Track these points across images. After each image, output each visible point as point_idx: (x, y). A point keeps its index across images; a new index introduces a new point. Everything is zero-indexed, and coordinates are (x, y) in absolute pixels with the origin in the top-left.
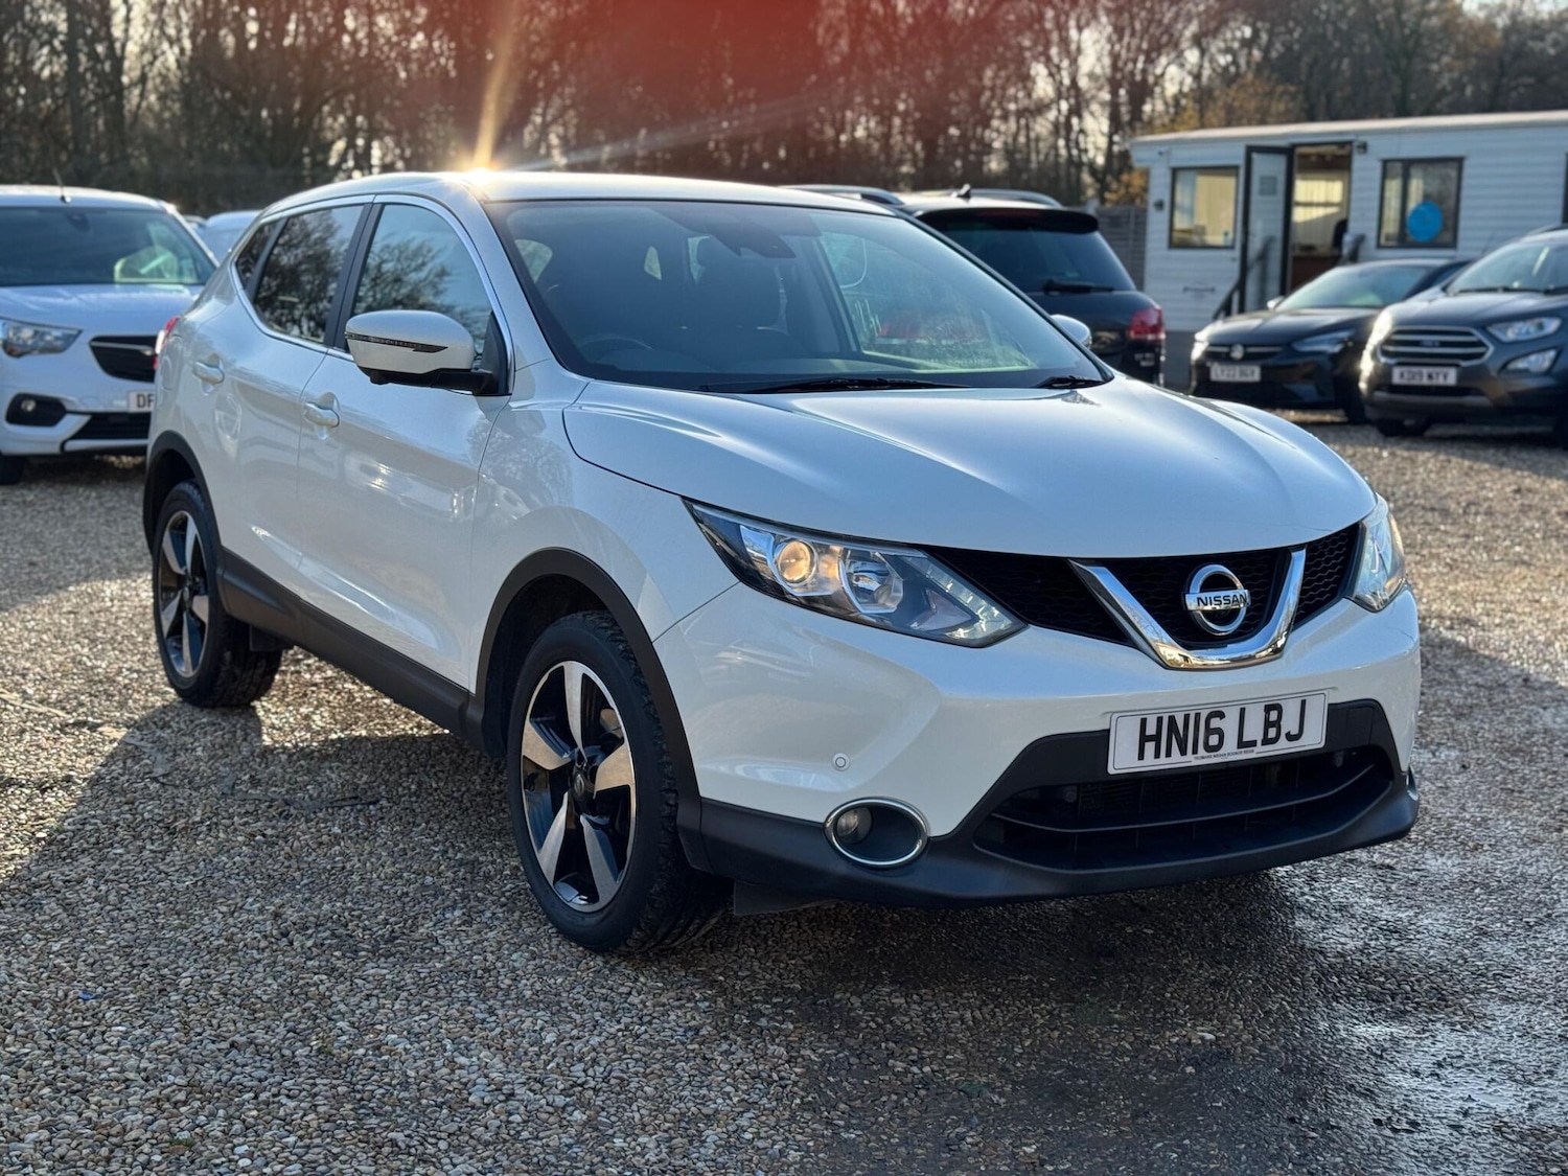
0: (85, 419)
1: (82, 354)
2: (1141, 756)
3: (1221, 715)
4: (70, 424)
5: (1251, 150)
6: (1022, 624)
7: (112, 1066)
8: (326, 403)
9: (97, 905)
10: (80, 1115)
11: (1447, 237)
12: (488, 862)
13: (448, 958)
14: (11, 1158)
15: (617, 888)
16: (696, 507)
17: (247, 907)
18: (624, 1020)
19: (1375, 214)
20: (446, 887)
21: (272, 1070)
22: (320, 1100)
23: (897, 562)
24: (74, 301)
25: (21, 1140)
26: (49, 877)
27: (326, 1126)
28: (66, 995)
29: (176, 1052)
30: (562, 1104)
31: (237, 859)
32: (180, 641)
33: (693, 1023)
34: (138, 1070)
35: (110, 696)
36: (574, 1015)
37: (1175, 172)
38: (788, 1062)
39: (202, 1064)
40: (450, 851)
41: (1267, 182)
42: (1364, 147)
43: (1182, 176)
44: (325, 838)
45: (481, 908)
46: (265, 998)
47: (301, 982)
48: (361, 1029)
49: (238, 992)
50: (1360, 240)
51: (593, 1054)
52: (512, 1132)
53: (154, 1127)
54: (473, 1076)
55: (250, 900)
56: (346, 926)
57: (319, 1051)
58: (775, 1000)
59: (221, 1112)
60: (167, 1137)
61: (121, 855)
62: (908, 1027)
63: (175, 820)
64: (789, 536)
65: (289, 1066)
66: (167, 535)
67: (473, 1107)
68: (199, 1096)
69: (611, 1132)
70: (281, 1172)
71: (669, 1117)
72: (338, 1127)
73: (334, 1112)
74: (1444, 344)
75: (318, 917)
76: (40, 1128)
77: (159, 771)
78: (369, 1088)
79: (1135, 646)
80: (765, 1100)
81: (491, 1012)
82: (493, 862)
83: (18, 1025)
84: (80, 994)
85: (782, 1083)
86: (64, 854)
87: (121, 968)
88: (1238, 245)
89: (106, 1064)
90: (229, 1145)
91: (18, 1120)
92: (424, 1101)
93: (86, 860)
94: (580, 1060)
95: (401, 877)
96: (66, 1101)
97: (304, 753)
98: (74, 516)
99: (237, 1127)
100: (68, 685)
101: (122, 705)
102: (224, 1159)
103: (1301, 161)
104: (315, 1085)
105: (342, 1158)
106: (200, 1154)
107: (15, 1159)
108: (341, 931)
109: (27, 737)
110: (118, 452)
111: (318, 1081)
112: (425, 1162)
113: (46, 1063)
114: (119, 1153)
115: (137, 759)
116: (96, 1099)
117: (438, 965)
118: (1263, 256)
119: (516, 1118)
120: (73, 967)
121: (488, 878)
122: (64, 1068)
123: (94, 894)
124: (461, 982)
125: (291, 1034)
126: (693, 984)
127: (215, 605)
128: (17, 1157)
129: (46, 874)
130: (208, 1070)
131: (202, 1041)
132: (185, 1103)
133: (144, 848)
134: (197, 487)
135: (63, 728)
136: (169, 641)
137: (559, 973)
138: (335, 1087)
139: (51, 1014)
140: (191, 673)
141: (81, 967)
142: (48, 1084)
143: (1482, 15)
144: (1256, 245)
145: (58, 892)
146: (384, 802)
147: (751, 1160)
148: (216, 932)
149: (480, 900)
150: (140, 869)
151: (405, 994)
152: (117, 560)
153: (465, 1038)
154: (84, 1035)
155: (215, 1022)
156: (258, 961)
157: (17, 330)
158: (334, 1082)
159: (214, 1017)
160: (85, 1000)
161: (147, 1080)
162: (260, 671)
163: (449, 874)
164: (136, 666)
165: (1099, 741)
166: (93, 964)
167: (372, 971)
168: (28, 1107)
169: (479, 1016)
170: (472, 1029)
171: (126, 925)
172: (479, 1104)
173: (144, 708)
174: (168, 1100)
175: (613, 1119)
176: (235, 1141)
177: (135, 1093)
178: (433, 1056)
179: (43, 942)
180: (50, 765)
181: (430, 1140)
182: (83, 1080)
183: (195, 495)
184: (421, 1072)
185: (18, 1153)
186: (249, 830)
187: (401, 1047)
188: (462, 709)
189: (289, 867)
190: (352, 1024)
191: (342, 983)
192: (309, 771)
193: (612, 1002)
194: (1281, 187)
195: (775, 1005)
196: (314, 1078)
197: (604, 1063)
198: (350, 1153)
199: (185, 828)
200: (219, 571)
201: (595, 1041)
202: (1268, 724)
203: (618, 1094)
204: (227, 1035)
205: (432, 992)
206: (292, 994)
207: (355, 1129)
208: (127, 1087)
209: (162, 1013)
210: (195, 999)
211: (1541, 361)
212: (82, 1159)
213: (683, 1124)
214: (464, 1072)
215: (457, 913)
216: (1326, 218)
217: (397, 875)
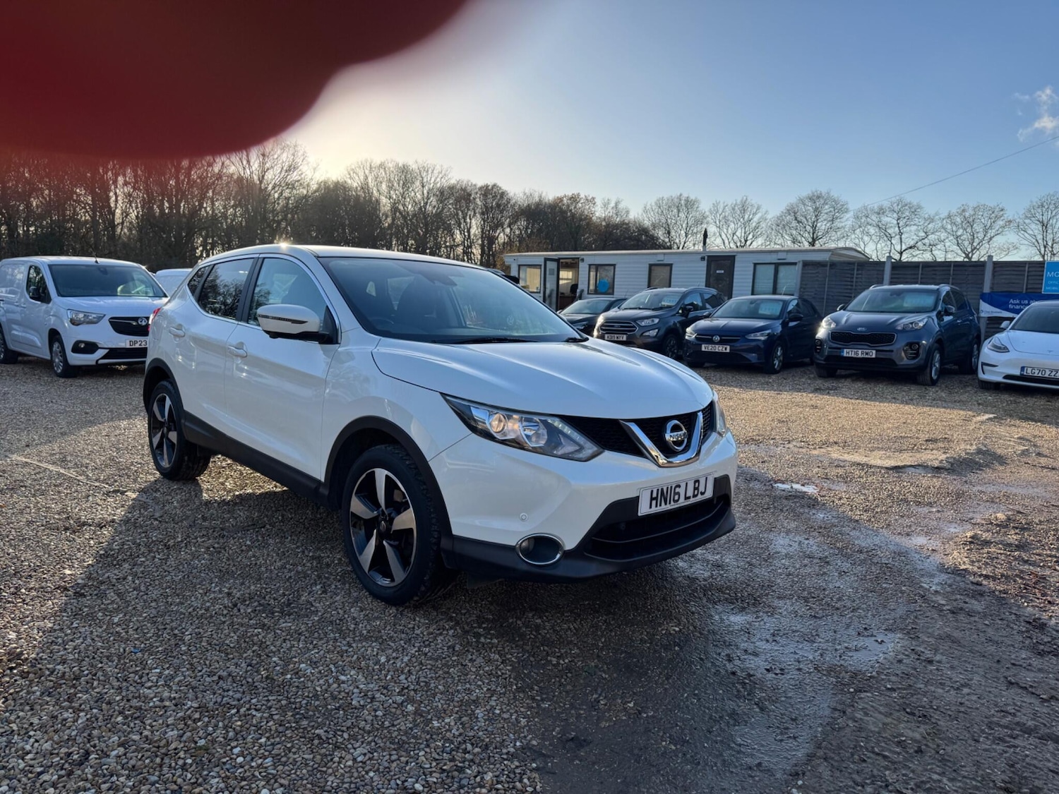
0: (107, 351)
1: (105, 324)
2: (651, 507)
3: (679, 486)
4: (100, 353)
5: (546, 260)
6: (601, 450)
7: (155, 697)
8: (240, 346)
9: (135, 592)
10: (141, 734)
11: (611, 291)
12: (327, 556)
13: (320, 614)
14: (102, 770)
15: (405, 576)
16: (448, 398)
17: (213, 590)
18: (417, 645)
19: (587, 283)
20: (309, 572)
21: (244, 693)
22: (274, 711)
23: (545, 423)
24: (102, 303)
25: (108, 756)
26: (108, 577)
27: (281, 729)
28: (124, 650)
29: (189, 684)
30: (400, 701)
31: (203, 562)
32: (162, 451)
33: (450, 644)
34: (170, 699)
35: (129, 477)
36: (391, 643)
37: (519, 266)
38: (502, 663)
39: (205, 692)
40: (306, 551)
41: (551, 270)
42: (583, 260)
43: (522, 268)
44: (244, 548)
45: (329, 583)
46: (232, 645)
47: (249, 634)
48: (287, 661)
49: (217, 643)
50: (582, 291)
51: (408, 668)
52: (380, 723)
53: (184, 738)
54: (351, 688)
55: (213, 585)
56: (264, 598)
57: (267, 678)
58: (484, 626)
59: (221, 724)
60: (193, 745)
61: (144, 562)
62: (548, 636)
63: (168, 541)
64: (495, 411)
65: (253, 688)
66: (155, 405)
67: (356, 708)
68: (207, 714)
69: (429, 717)
70: (261, 764)
71: (456, 704)
72: (287, 729)
73: (283, 718)
74: (622, 327)
75: (250, 594)
76: (119, 746)
77: (157, 515)
78: (298, 700)
79: (647, 458)
80: (499, 689)
81: (349, 645)
82: (328, 557)
83: (100, 673)
84: (132, 649)
85: (504, 676)
86: (115, 562)
87: (152, 631)
88: (542, 292)
89: (152, 696)
90: (229, 747)
91: (105, 742)
92: (329, 707)
93: (126, 566)
94: (402, 672)
95: (286, 568)
96: (132, 725)
97: (224, 502)
98: (103, 391)
99: (231, 734)
100: (108, 471)
101: (135, 481)
102: (228, 759)
103: (563, 264)
104: (268, 701)
105: (294, 750)
106: (213, 755)
107: (105, 771)
108: (263, 601)
109: (91, 498)
110: (120, 364)
111: (270, 698)
112: (339, 748)
113: (118, 698)
114: (167, 760)
115: (146, 509)
116: (149, 721)
117: (316, 618)
118: (550, 296)
119: (379, 713)
120: (127, 632)
121: (328, 565)
122: (128, 700)
123: (133, 586)
124: (330, 628)
125: (249, 668)
126: (442, 619)
127: (180, 436)
128: (107, 769)
129: (106, 575)
130: (209, 695)
131: (202, 676)
132: (199, 720)
133: (155, 557)
134: (171, 383)
135: (108, 494)
136: (156, 451)
137: (377, 618)
138: (279, 701)
139: (117, 665)
140: (168, 466)
141: (131, 632)
142: (121, 713)
143: (598, 220)
144: (548, 292)
145: (114, 585)
146: (268, 526)
147: (503, 727)
148: (199, 605)
149: (328, 578)
150: (154, 570)
151: (303, 637)
152: (125, 411)
153: (340, 663)
154: (137, 677)
155: (207, 662)
156: (224, 622)
157: (77, 315)
158: (279, 698)
159: (206, 659)
160: (135, 653)
161: (176, 705)
162: (201, 464)
163: (309, 564)
164: (139, 461)
165: (634, 502)
166: (137, 630)
167: (284, 625)
168: (110, 731)
169: (344, 648)
170: (342, 657)
171: (152, 604)
172: (358, 706)
173: (146, 482)
174: (190, 718)
175: (428, 708)
176: (232, 744)
177: (170, 716)
178: (326, 676)
179: (109, 617)
180: (101, 514)
181: (339, 733)
182: (139, 709)
183: (170, 386)
184: (324, 687)
185: (106, 767)
186: (206, 545)
187: (309, 671)
188: (317, 489)
189: (229, 565)
190: (280, 659)
191: (270, 633)
192: (229, 512)
193: (407, 634)
194: (556, 273)
195: (484, 629)
196: (267, 696)
197: (414, 673)
198: (297, 746)
199: (174, 545)
200: (183, 421)
201: (406, 659)
202: (695, 489)
203: (427, 692)
204: (216, 671)
205: (316, 635)
206: (245, 641)
207: (296, 729)
208: (166, 711)
209: (178, 658)
210: (194, 649)
211: (653, 333)
212: (146, 767)
213: (464, 708)
214: (345, 685)
215: (318, 587)
216: (567, 283)
217: (283, 567)
